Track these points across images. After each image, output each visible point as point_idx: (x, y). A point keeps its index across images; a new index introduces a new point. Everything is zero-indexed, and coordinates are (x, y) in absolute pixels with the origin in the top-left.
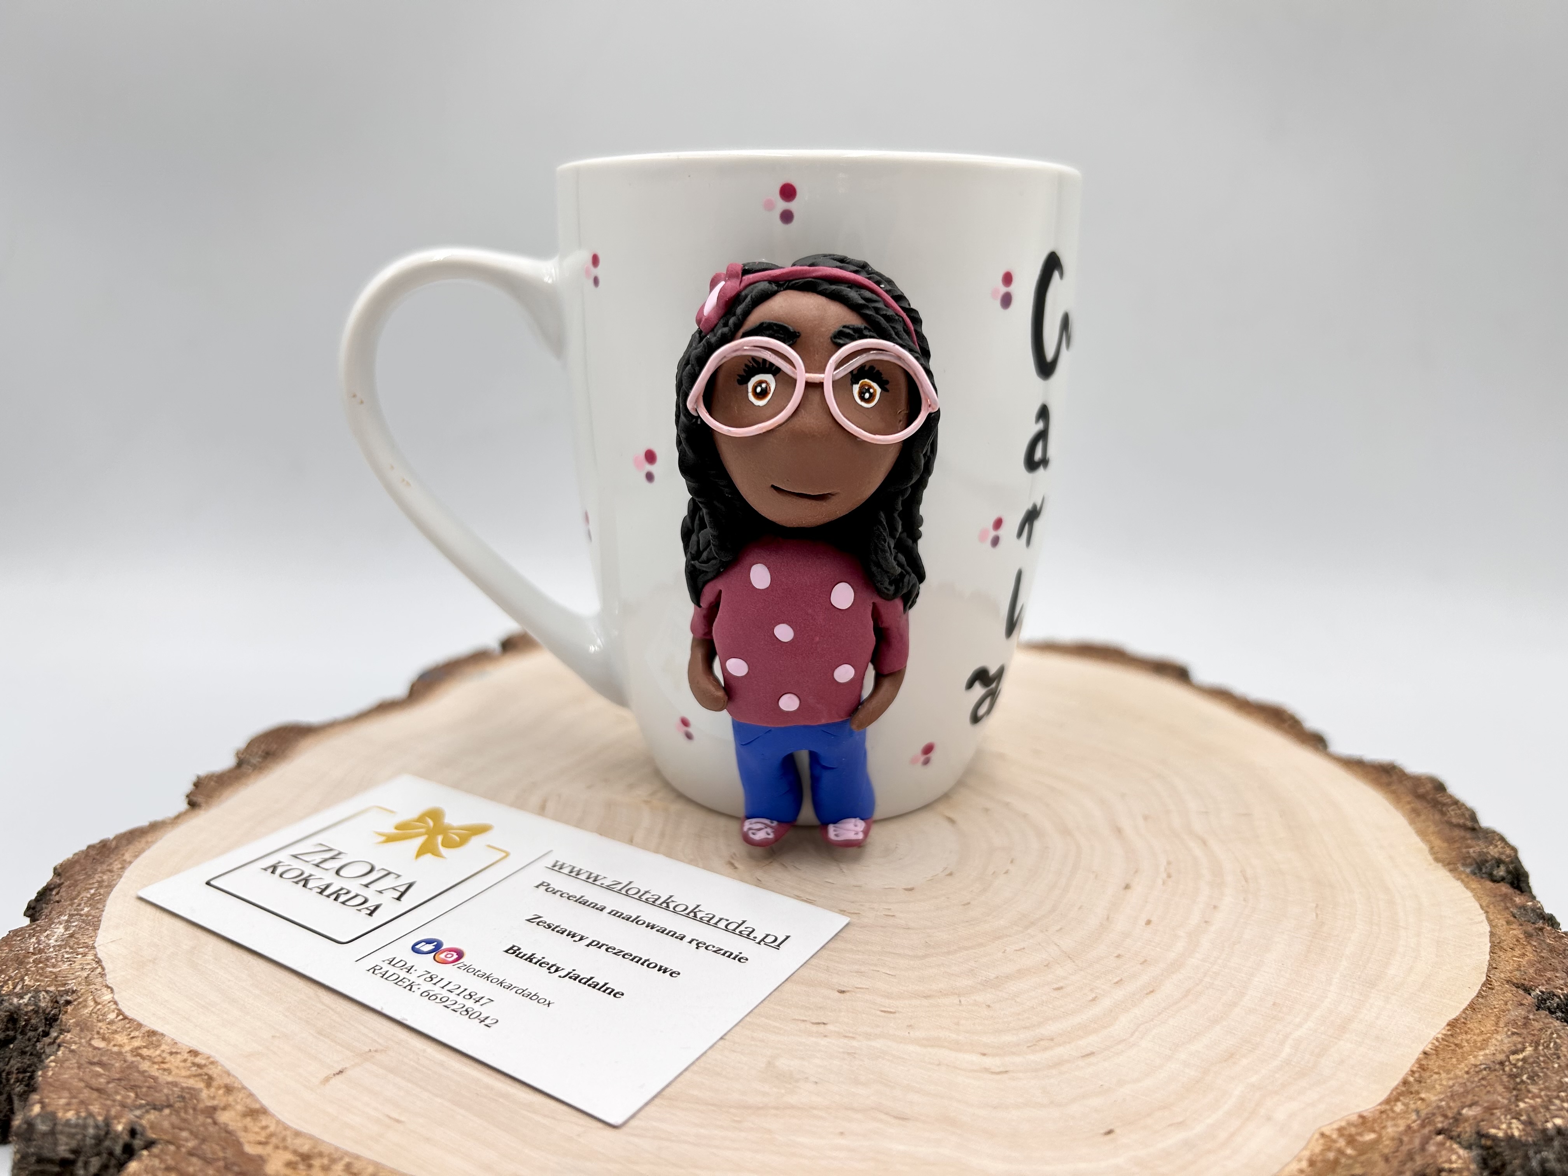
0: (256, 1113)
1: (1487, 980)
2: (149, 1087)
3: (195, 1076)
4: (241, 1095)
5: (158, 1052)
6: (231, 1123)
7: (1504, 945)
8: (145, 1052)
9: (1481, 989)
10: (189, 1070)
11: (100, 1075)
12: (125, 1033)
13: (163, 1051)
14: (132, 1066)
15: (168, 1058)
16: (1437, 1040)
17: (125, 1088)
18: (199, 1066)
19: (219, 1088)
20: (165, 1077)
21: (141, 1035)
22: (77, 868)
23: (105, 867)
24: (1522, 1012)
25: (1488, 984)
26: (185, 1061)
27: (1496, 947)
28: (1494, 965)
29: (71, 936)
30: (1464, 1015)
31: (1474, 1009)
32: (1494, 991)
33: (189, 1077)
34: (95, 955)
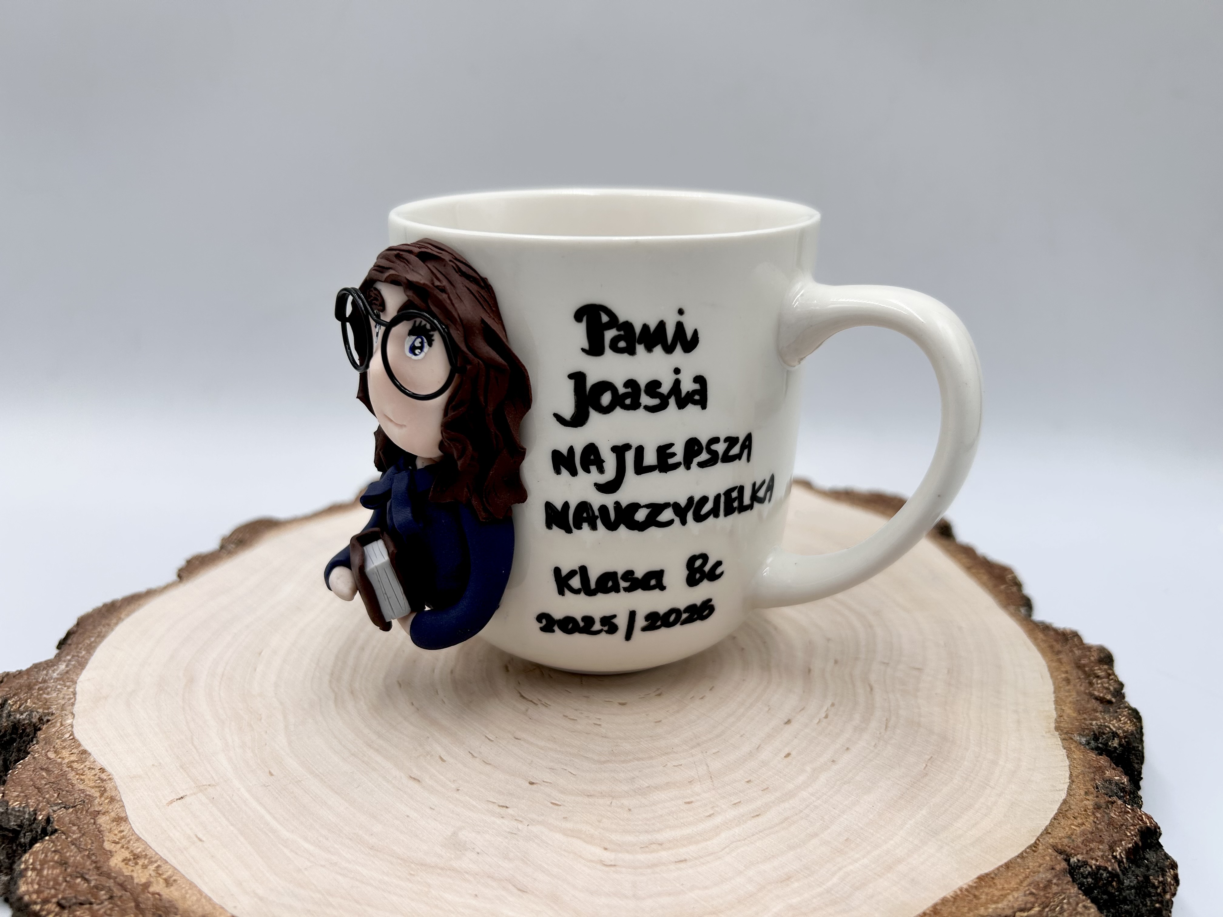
0: (121, 819)
1: (1035, 842)
2: (67, 791)
3: (96, 787)
4: (117, 806)
5: (82, 766)
6: (103, 825)
7: (1070, 814)
8: (75, 765)
9: (1025, 851)
10: (95, 782)
11: (45, 778)
12: (69, 749)
13: (85, 766)
14: (64, 775)
15: (87, 772)
16: (961, 890)
17: (54, 790)
18: (103, 780)
19: (106, 799)
20: (79, 785)
21: (78, 752)
22: (91, 620)
23: (107, 621)
24: (1049, 876)
25: (1034, 847)
26: (96, 775)
27: (1062, 814)
28: (1049, 831)
29: (67, 672)
30: (996, 872)
31: (1008, 867)
32: (1035, 854)
33: (93, 787)
34: (75, 688)
